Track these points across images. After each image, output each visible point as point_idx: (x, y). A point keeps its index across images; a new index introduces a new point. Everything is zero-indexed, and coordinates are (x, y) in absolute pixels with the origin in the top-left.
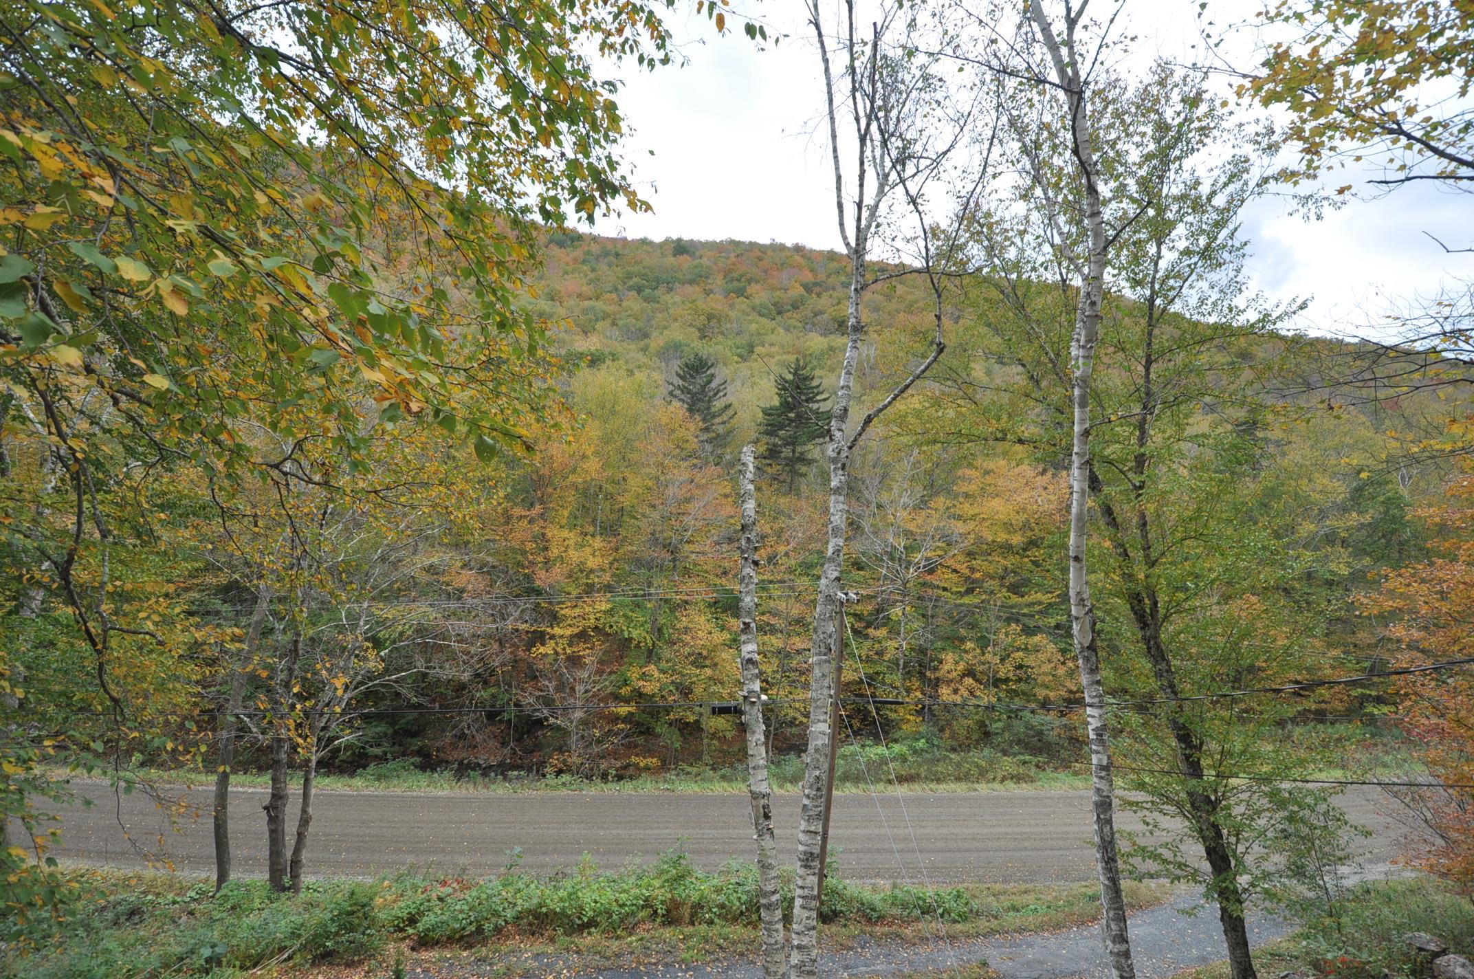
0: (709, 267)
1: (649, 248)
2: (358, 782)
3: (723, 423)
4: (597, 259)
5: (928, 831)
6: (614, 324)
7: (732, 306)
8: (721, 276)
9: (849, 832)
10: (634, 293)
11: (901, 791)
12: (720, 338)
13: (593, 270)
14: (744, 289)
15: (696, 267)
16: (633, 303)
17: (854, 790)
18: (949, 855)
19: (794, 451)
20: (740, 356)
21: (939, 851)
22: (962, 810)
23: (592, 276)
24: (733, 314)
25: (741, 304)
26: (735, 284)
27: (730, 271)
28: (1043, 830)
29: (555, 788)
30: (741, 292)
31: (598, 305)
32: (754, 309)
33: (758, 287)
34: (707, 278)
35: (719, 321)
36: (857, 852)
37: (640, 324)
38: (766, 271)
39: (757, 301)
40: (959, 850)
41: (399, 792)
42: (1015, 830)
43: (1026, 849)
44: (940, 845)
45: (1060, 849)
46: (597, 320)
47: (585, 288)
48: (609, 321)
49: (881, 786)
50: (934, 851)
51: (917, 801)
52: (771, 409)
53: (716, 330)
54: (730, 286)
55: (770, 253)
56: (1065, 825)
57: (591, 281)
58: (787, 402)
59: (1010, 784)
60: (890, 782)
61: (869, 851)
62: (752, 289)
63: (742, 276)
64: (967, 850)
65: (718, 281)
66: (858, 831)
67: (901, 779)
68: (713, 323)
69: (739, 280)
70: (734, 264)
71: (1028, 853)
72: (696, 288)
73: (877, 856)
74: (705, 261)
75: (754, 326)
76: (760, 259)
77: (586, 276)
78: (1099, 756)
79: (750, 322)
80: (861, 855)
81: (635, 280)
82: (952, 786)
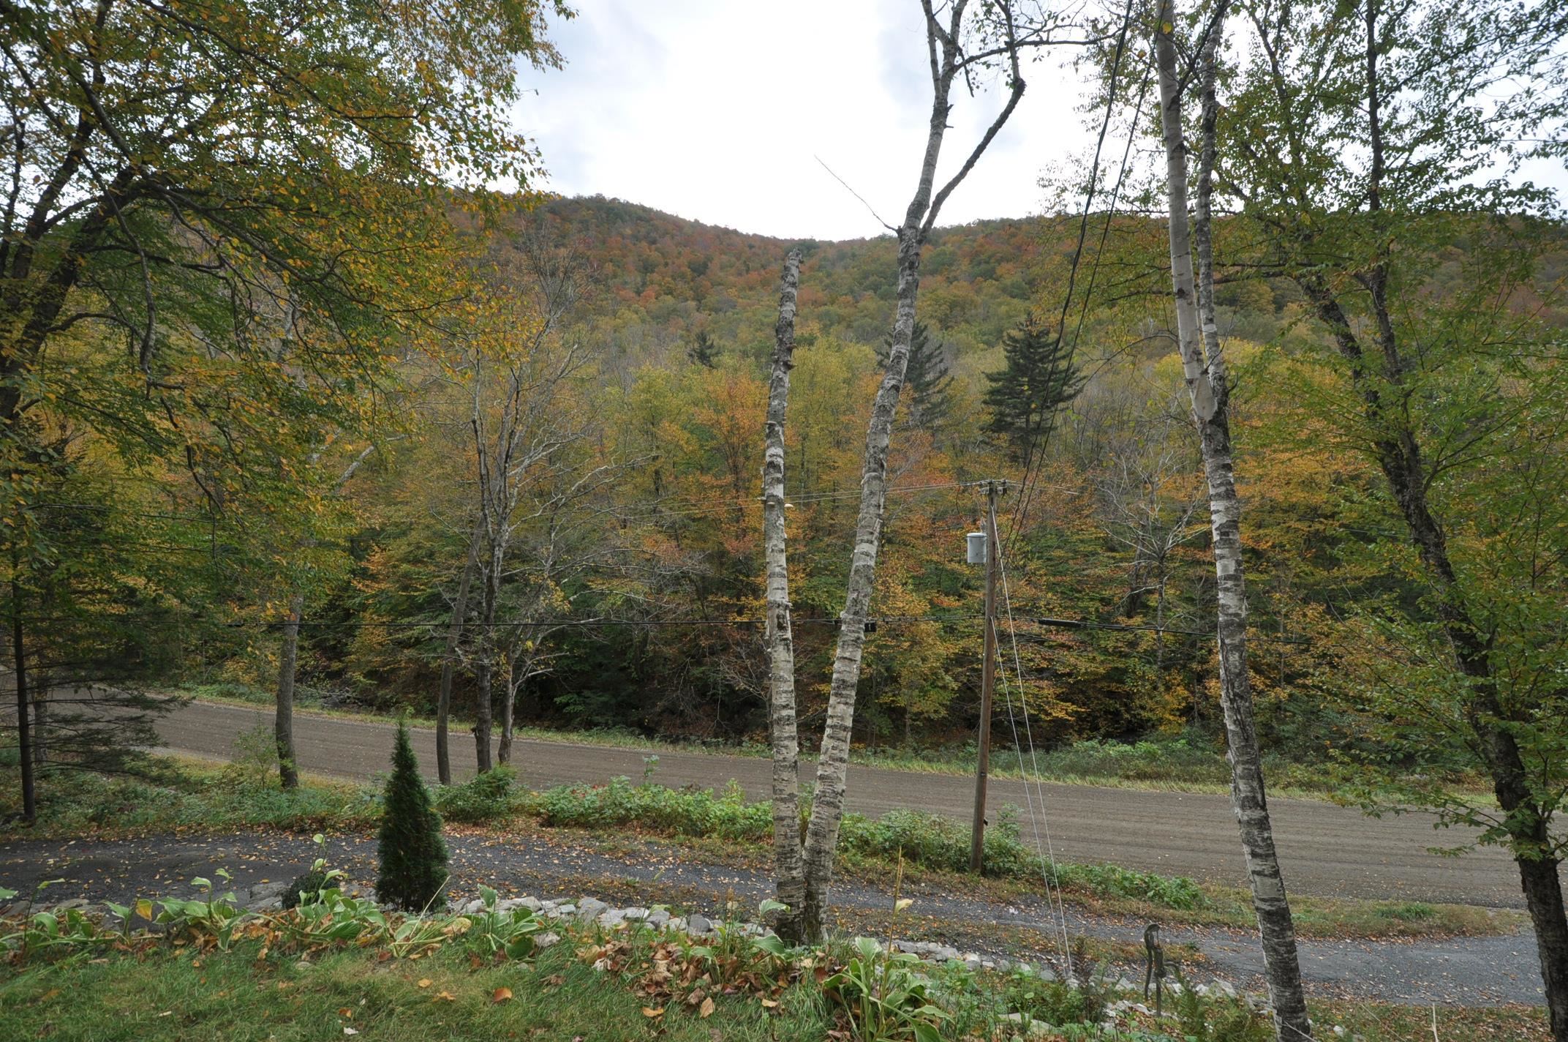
0: (953, 253)
1: (887, 244)
2: (574, 737)
3: (940, 392)
4: (833, 264)
5: (1167, 828)
6: (849, 326)
7: (978, 292)
8: (966, 261)
9: (1063, 819)
10: (870, 293)
11: (1143, 787)
12: (963, 325)
13: (829, 275)
14: (993, 270)
15: (939, 255)
16: (870, 302)
17: (1079, 782)
18: (1190, 854)
19: (1028, 421)
20: (987, 343)
21: (1178, 849)
22: (1219, 811)
23: (827, 281)
24: (978, 299)
25: (989, 286)
26: (983, 266)
27: (977, 254)
28: (1333, 841)
29: (748, 754)
30: (990, 275)
31: (833, 309)
32: (1004, 290)
33: (1009, 266)
34: (951, 265)
35: (963, 309)
36: (1069, 839)
37: (875, 323)
38: (1019, 248)
39: (1008, 282)
40: (1205, 851)
41: (607, 746)
42: (1292, 837)
43: (1302, 858)
44: (1179, 843)
45: (1355, 862)
46: (832, 324)
47: (820, 294)
48: (844, 324)
49: (1114, 781)
50: (1170, 848)
51: (1161, 798)
52: (999, 374)
53: (960, 319)
54: (977, 270)
55: (1024, 227)
56: (1367, 838)
57: (827, 286)
58: (1017, 364)
59: (1296, 792)
60: (1128, 777)
61: (1084, 840)
62: (1001, 270)
63: (990, 257)
64: (1217, 852)
65: (965, 265)
66: (1076, 820)
67: (1142, 776)
68: (957, 311)
69: (987, 262)
70: (982, 246)
71: (1304, 863)
72: (939, 278)
73: (1094, 846)
74: (949, 248)
75: (1004, 308)
76: (1013, 235)
77: (821, 282)
78: (1225, 561)
79: (1000, 304)
80: (1073, 843)
81: (872, 279)
82: (1213, 787)
